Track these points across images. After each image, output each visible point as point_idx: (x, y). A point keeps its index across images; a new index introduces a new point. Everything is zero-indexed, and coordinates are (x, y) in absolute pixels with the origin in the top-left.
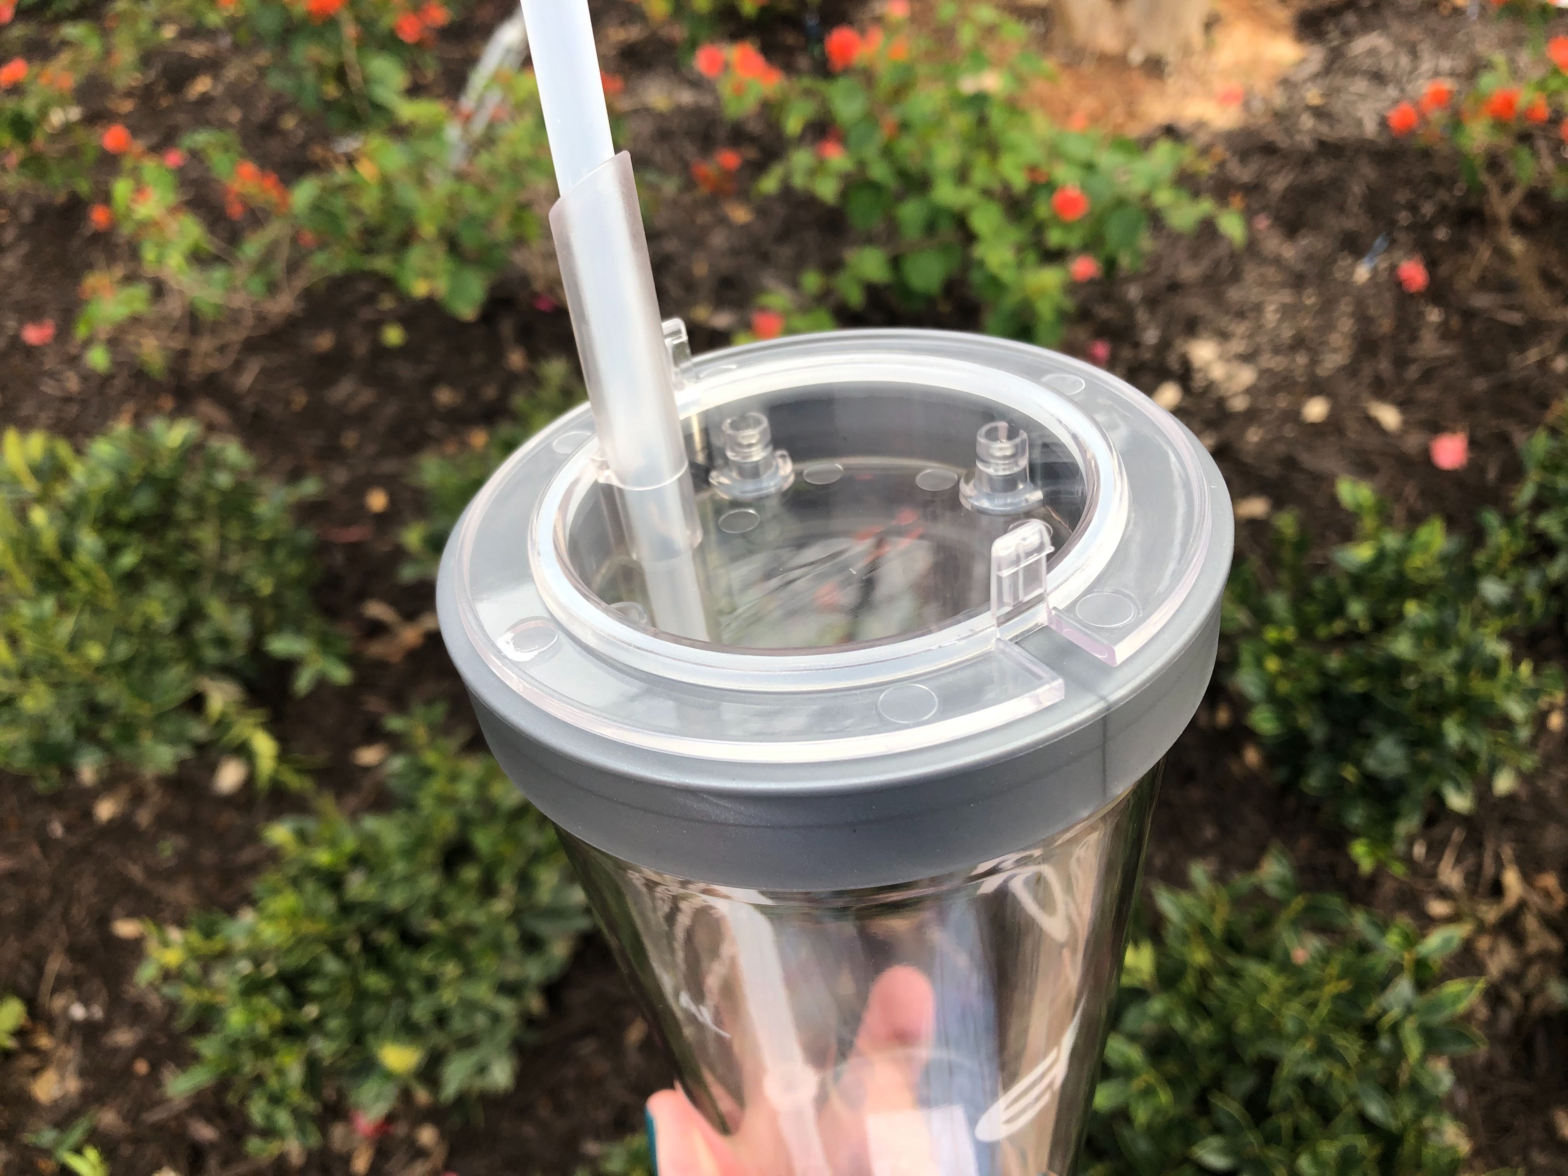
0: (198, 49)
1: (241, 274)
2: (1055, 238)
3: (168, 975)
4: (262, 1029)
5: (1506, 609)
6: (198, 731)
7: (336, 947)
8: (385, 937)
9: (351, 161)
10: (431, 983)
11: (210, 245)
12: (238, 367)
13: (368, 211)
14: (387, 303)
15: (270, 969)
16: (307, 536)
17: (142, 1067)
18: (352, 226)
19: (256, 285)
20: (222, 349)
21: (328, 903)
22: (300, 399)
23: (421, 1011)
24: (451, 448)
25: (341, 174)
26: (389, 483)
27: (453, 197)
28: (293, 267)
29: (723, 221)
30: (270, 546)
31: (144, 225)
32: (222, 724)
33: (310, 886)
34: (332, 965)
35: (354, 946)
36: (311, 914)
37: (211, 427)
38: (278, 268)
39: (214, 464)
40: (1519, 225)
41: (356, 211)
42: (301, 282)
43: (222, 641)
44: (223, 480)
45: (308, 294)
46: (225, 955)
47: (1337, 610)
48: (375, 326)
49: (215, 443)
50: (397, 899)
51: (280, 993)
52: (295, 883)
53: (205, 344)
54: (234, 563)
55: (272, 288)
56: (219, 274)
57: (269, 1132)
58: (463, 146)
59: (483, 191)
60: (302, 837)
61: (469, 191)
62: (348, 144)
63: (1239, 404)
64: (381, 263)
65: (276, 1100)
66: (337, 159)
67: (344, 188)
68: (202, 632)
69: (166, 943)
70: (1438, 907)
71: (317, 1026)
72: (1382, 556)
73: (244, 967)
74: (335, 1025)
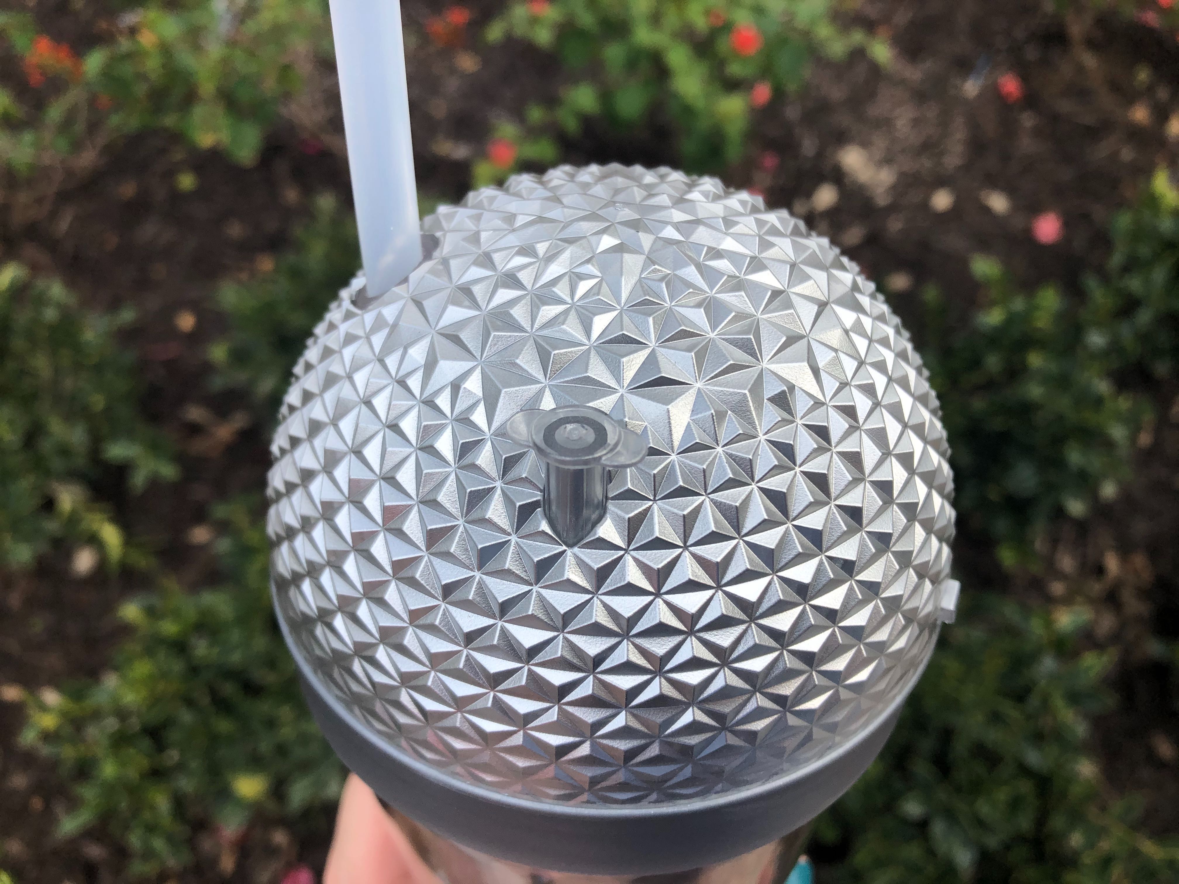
1: (48, 136)
2: (735, 69)
3: (47, 737)
4: (132, 774)
5: (1106, 353)
6: (52, 526)
7: (189, 702)
8: (229, 689)
9: (133, 31)
10: (271, 724)
11: (18, 111)
12: (54, 215)
13: (153, 76)
14: (178, 155)
15: (135, 724)
16: (129, 357)
17: (37, 803)
18: (141, 90)
19: (62, 144)
20: (39, 201)
21: (177, 666)
22: (112, 241)
23: (265, 746)
24: (244, 276)
25: (124, 44)
26: (195, 307)
27: (225, 61)
28: (93, 127)
29: (453, 71)
30: (98, 368)
32: (73, 520)
33: (162, 654)
34: (186, 717)
35: (205, 700)
36: (164, 675)
37: (35, 268)
38: (80, 127)
39: (41, 301)
40: (1091, 44)
41: (142, 77)
42: (101, 140)
43: (64, 451)
44: (50, 314)
45: (108, 149)
46: (96, 715)
47: (976, 363)
48: (170, 174)
49: (40, 283)
50: (236, 658)
51: (146, 743)
52: (149, 651)
53: (23, 197)
54: (69, 383)
55: (77, 146)
56: (28, 137)
57: (148, 854)
58: (229, 17)
59: (251, 54)
60: (151, 612)
61: (239, 55)
62: (130, 18)
63: (882, 200)
64: (169, 121)
65: (151, 829)
66: (121, 33)
67: (129, 56)
68: (46, 446)
69: (44, 708)
70: (1058, 588)
71: (180, 767)
72: (1011, 320)
73: (111, 724)
74: (194, 764)
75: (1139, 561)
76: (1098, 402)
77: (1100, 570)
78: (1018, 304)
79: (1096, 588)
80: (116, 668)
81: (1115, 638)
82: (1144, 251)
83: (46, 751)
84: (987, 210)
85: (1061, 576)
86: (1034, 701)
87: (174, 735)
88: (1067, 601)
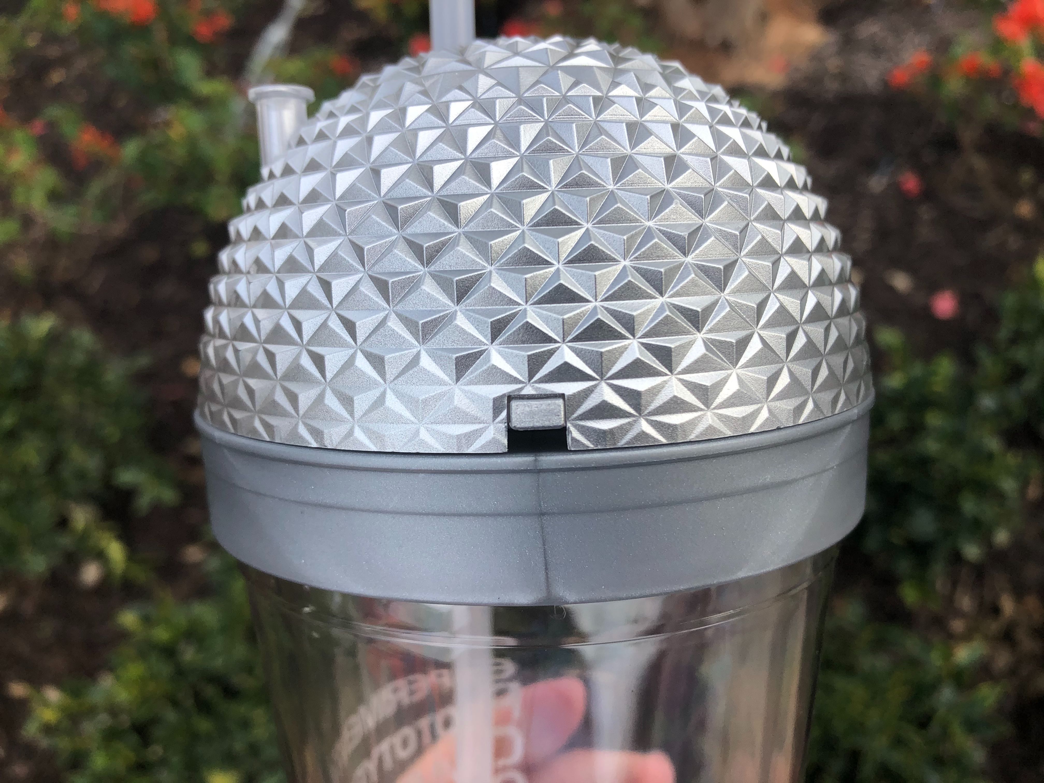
0: (53, 51)
1: (87, 209)
3: (48, 729)
4: (120, 765)
5: (996, 415)
6: (65, 541)
7: (175, 703)
8: (210, 692)
9: (165, 125)
10: (246, 724)
11: (64, 188)
12: (88, 274)
13: (179, 163)
14: (195, 226)
15: (125, 720)
16: (143, 396)
18: (166, 174)
19: (98, 215)
20: (78, 263)
21: (166, 669)
22: (135, 297)
25: (156, 136)
27: (241, 152)
28: (127, 201)
30: (117, 406)
31: (17, 175)
32: (84, 536)
33: (153, 658)
34: (171, 716)
35: (189, 703)
36: (154, 677)
37: (68, 319)
38: (115, 202)
39: (71, 347)
40: (980, 149)
41: (170, 163)
42: (133, 212)
43: (81, 475)
44: (78, 358)
45: (138, 221)
46: (91, 712)
48: (186, 242)
49: (73, 332)
50: (218, 663)
51: (134, 738)
52: (143, 655)
53: (64, 260)
54: (91, 418)
55: (111, 217)
56: (71, 210)
60: (147, 620)
62: (164, 114)
66: (155, 126)
67: (158, 146)
68: (66, 470)
69: (46, 704)
70: (958, 625)
71: (163, 762)
72: (911, 384)
73: (104, 719)
74: (175, 759)
75: (1032, 602)
76: (990, 457)
77: (996, 611)
78: (917, 370)
79: (994, 627)
80: (112, 669)
81: (1013, 672)
82: (1028, 326)
83: (44, 743)
84: (891, 289)
85: (958, 613)
86: (935, 728)
87: (158, 732)
88: (967, 637)
